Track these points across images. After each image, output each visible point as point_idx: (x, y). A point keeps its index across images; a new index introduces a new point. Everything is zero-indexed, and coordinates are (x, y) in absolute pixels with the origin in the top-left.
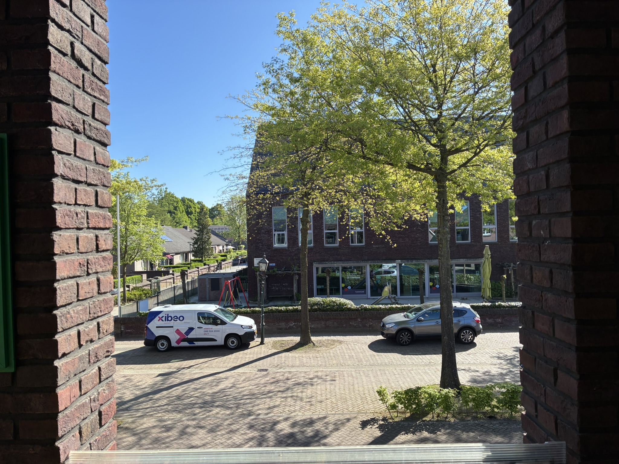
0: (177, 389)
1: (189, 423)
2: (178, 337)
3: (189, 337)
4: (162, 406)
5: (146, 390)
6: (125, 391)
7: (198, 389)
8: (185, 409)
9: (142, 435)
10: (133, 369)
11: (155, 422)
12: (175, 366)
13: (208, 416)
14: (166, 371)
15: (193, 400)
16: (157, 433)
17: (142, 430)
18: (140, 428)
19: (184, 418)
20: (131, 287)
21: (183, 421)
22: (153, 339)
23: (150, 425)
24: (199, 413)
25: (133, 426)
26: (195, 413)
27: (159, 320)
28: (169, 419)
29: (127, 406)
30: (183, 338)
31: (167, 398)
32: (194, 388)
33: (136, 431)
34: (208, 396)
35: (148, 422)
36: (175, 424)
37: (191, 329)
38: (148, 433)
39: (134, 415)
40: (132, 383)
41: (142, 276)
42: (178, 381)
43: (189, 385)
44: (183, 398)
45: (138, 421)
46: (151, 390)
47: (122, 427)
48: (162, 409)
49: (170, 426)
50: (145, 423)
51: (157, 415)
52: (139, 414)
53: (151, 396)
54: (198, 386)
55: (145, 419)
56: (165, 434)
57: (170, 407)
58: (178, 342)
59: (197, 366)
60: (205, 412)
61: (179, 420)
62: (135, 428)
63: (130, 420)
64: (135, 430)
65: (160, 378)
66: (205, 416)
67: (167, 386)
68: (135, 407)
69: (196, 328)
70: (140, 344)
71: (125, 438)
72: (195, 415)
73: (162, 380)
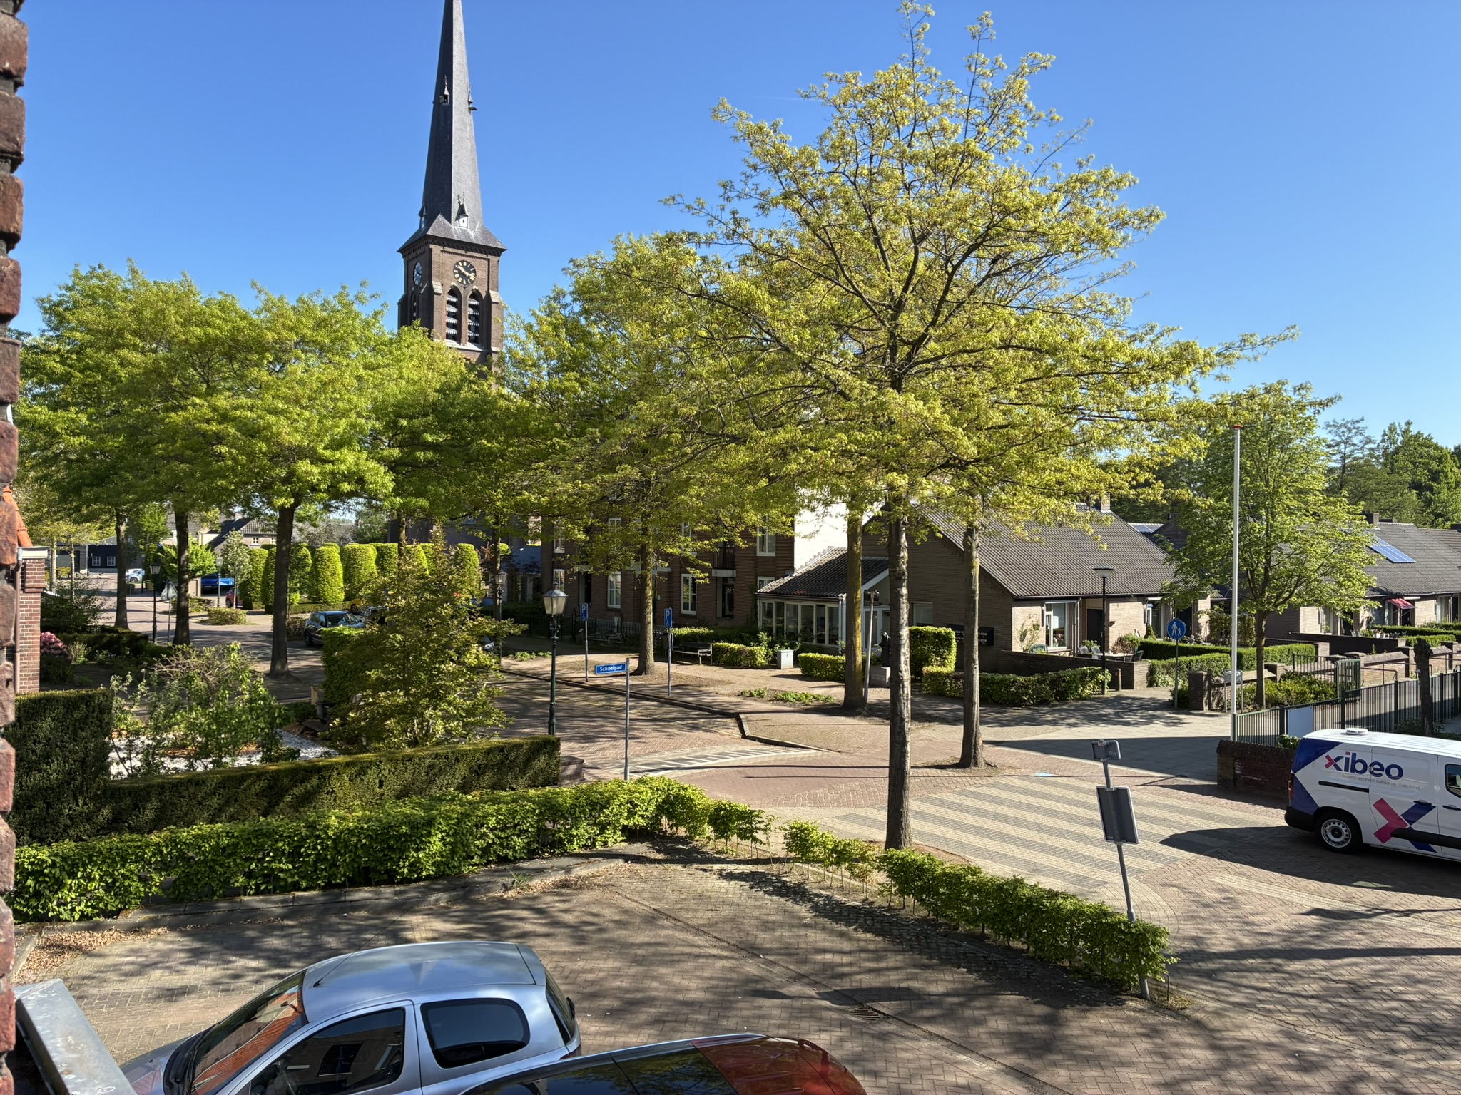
0: (1356, 964)
1: (1372, 1069)
2: (1383, 821)
3: (1416, 827)
4: (1303, 996)
5: (1270, 940)
6: (1215, 926)
7: (1420, 981)
8: (1368, 1026)
9: (1234, 1057)
10: (1249, 877)
11: (1274, 1032)
12: (1365, 899)
13: (1435, 1071)
14: (1338, 905)
15: (1395, 1009)
16: (1275, 1065)
17: (1236, 1043)
18: (1231, 1034)
19: (1359, 1052)
20: (1280, 672)
21: (1352, 1058)
22: (1311, 811)
23: (1260, 1037)
24: (1405, 1051)
25: (1216, 1023)
26: (1394, 1046)
27: (1327, 766)
28: (1315, 1041)
29: (1211, 966)
30: (1396, 827)
31: (1322, 979)
32: (1408, 976)
33: (1220, 1039)
34: (1447, 1010)
35: (1256, 1028)
36: (1331, 1057)
37: (1422, 808)
38: (1250, 1056)
39: (1223, 994)
40: (1236, 912)
41: (1317, 647)
42: (1364, 943)
43: (1394, 963)
44: (1367, 993)
45: (1231, 1014)
46: (1283, 944)
47: (1188, 1017)
48: (1301, 1006)
49: (1314, 1058)
50: (1247, 1027)
51: (1283, 1018)
52: (1238, 998)
53: (1279, 961)
54: (1423, 974)
55: (1251, 1016)
56: (1295, 1077)
57: (1324, 1008)
58: (1383, 834)
59: (1431, 915)
60: (1424, 1055)
61: (1344, 1051)
62: (1219, 1031)
63: (1212, 1005)
64: (1218, 1035)
65: (1313, 920)
66: (1422, 1066)
67: (1328, 946)
68: (1231, 976)
69: (1440, 806)
70: (1275, 818)
71: (1191, 1046)
72: (1393, 1052)
73: (1319, 928)
